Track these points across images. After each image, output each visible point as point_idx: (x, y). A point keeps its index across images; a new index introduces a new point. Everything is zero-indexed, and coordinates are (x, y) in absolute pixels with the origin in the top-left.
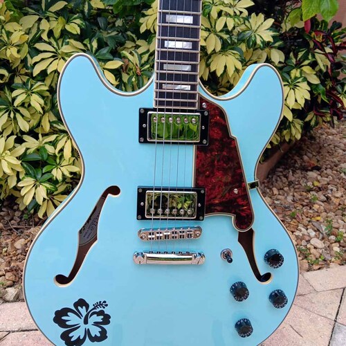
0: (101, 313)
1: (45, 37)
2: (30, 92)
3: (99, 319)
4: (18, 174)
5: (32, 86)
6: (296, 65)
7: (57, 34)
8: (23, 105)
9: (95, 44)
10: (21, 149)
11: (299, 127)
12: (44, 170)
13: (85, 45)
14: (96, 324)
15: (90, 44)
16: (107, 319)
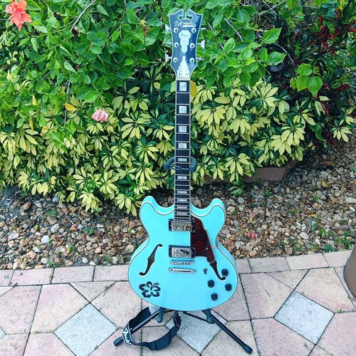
1: (127, 113)
2: (120, 146)
3: (156, 289)
4: (115, 192)
5: (121, 143)
6: (299, 111)
7: (134, 109)
8: (117, 154)
9: (157, 113)
10: (116, 179)
11: (301, 153)
12: (130, 189)
13: (151, 114)
15: (154, 112)
16: (159, 289)
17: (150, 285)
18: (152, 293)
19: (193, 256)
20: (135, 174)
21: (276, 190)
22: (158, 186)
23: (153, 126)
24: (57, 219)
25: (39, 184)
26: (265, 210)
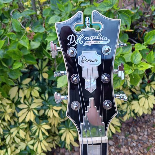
1: (22, 101)
2: (18, 128)
5: (19, 125)
7: (28, 96)
9: (47, 96)
15: (45, 96)
20: (33, 145)
21: (131, 129)
22: (52, 149)
23: (44, 107)
26: (128, 148)
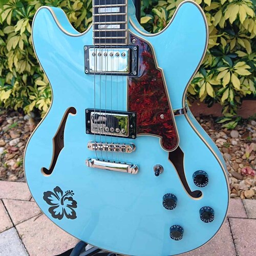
0: (70, 199)
3: (70, 203)
14: (69, 206)
16: (75, 204)
17: (59, 195)
18: (64, 211)
19: (132, 134)
24: (21, 134)
25: (4, 91)
